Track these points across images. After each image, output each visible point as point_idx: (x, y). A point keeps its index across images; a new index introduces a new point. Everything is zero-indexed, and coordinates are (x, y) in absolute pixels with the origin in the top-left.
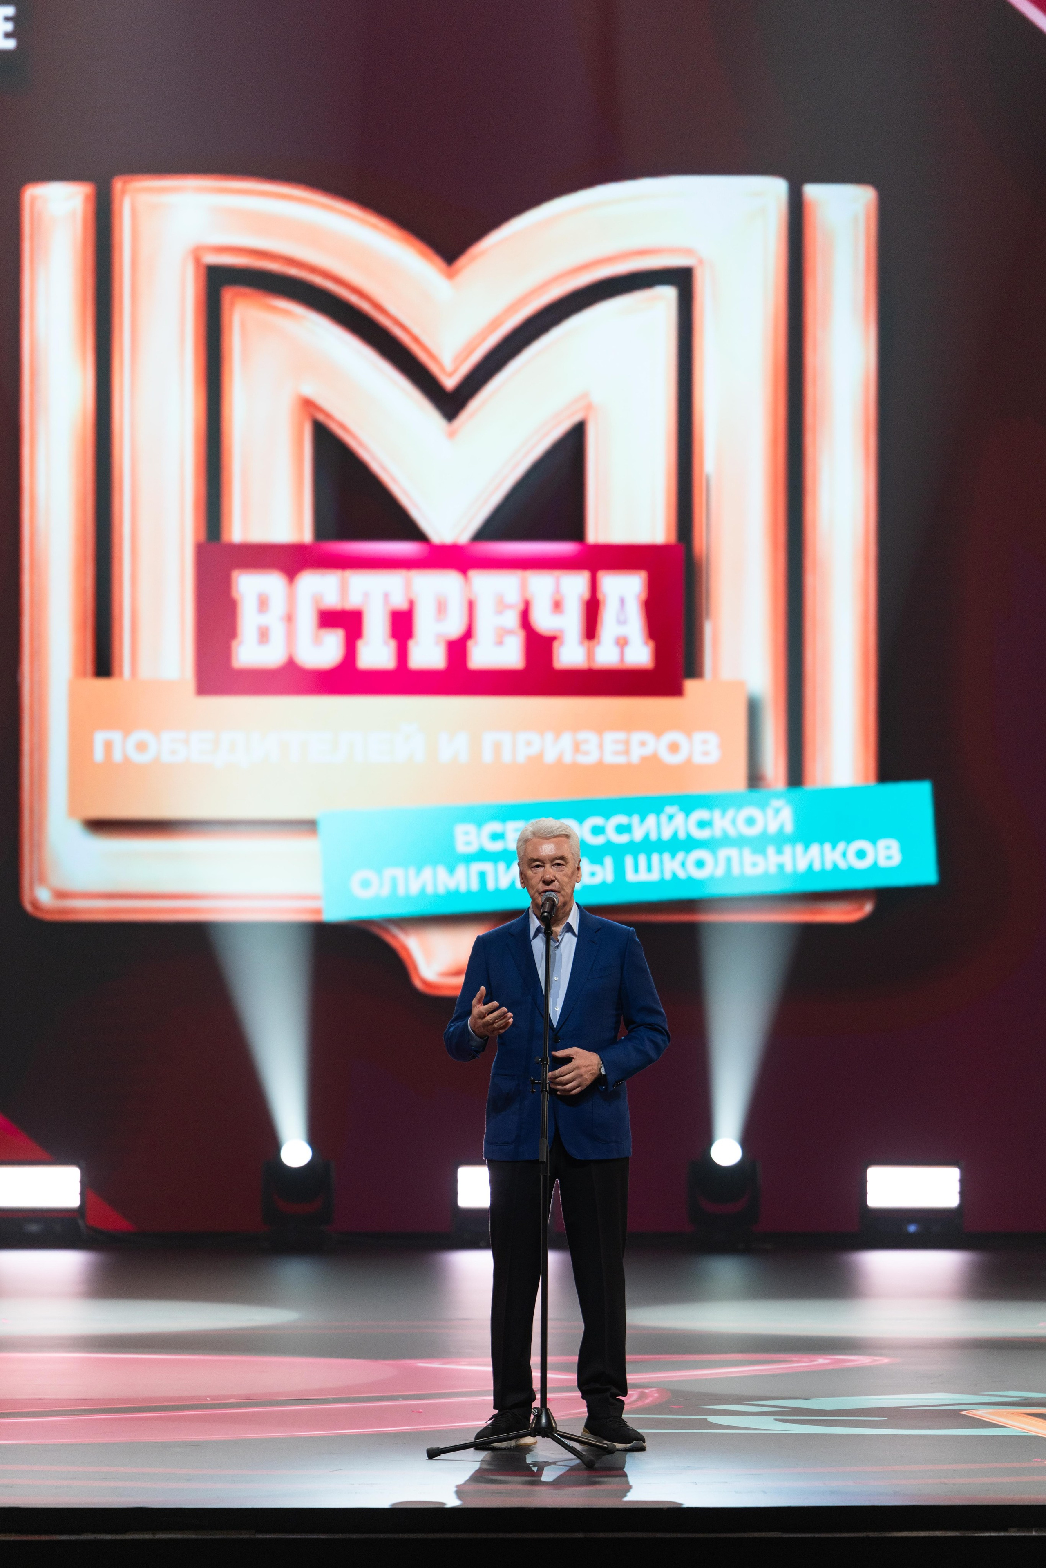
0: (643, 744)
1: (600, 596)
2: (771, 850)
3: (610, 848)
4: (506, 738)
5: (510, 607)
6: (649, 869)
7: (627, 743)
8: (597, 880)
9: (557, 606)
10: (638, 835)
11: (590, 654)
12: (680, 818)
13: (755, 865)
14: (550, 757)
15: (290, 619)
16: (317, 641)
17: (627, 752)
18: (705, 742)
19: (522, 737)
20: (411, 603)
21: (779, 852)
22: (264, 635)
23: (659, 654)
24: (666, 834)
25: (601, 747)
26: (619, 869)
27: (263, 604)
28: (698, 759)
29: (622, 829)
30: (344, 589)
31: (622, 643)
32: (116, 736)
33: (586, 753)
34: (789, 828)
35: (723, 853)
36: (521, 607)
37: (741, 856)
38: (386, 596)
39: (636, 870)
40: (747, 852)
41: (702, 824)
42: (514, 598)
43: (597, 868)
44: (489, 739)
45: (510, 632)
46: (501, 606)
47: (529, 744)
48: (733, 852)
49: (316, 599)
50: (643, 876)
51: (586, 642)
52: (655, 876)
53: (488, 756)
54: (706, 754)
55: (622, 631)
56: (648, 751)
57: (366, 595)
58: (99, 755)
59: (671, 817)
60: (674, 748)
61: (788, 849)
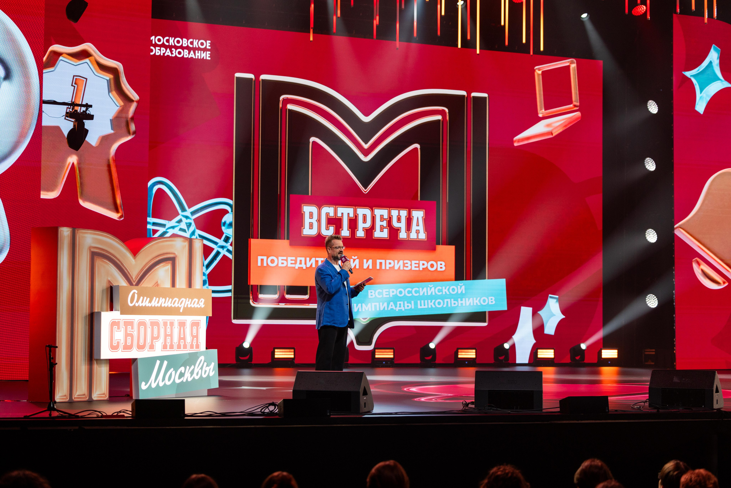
0: (423, 264)
1: (411, 217)
2: (459, 299)
3: (413, 298)
4: (383, 261)
5: (385, 219)
6: (424, 305)
7: (419, 264)
8: (410, 307)
9: (399, 220)
10: (421, 294)
11: (408, 235)
12: (433, 289)
13: (455, 304)
14: (396, 267)
15: (319, 221)
16: (327, 229)
17: (419, 267)
18: (441, 264)
19: (388, 261)
20: (356, 217)
21: (461, 300)
22: (311, 226)
23: (428, 236)
24: (429, 294)
25: (411, 265)
26: (416, 304)
27: (311, 215)
28: (439, 269)
29: (416, 292)
30: (336, 212)
31: (418, 232)
32: (265, 258)
33: (407, 267)
34: (464, 292)
35: (446, 300)
36: (388, 219)
37: (451, 301)
38: (348, 214)
39: (421, 305)
40: (452, 300)
41: (439, 291)
42: (386, 216)
43: (409, 305)
44: (378, 261)
45: (385, 228)
46: (382, 218)
47: (390, 263)
48: (449, 300)
49: (327, 214)
50: (423, 307)
51: (407, 232)
52: (426, 307)
53: (378, 267)
54: (441, 268)
55: (418, 228)
56: (425, 267)
57: (342, 214)
58: (259, 264)
59: (431, 288)
60: (432, 266)
61: (464, 299)
